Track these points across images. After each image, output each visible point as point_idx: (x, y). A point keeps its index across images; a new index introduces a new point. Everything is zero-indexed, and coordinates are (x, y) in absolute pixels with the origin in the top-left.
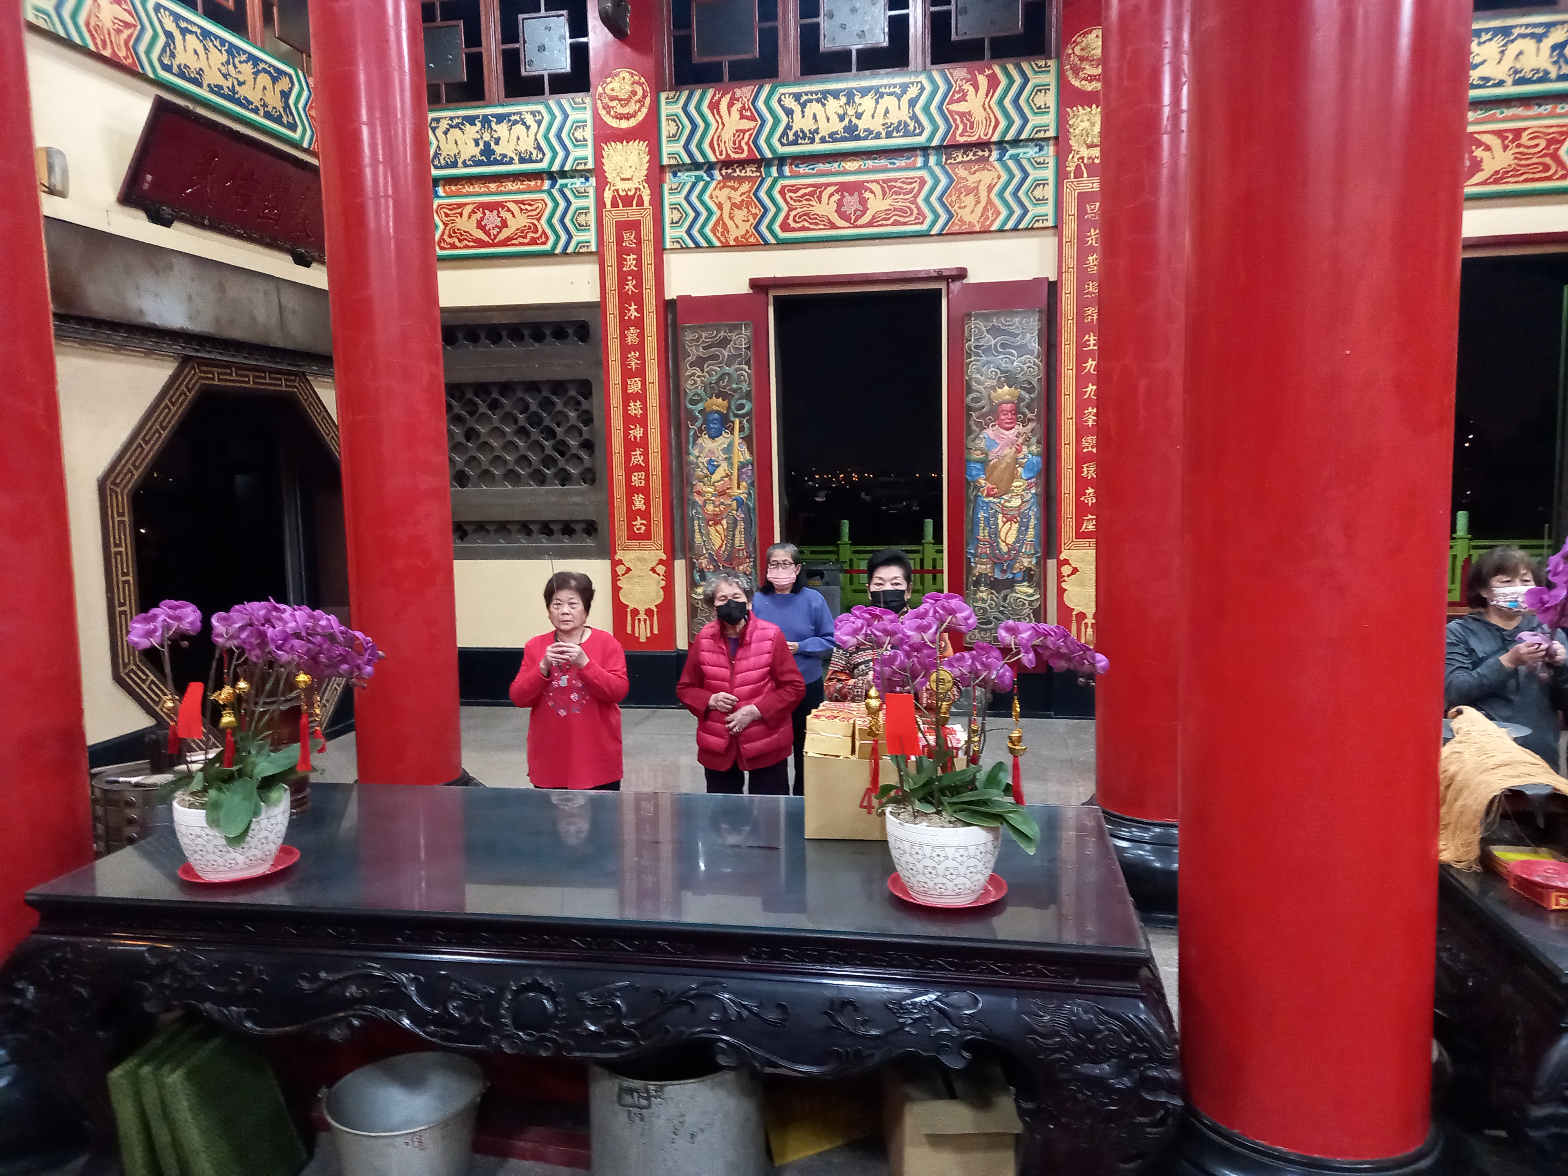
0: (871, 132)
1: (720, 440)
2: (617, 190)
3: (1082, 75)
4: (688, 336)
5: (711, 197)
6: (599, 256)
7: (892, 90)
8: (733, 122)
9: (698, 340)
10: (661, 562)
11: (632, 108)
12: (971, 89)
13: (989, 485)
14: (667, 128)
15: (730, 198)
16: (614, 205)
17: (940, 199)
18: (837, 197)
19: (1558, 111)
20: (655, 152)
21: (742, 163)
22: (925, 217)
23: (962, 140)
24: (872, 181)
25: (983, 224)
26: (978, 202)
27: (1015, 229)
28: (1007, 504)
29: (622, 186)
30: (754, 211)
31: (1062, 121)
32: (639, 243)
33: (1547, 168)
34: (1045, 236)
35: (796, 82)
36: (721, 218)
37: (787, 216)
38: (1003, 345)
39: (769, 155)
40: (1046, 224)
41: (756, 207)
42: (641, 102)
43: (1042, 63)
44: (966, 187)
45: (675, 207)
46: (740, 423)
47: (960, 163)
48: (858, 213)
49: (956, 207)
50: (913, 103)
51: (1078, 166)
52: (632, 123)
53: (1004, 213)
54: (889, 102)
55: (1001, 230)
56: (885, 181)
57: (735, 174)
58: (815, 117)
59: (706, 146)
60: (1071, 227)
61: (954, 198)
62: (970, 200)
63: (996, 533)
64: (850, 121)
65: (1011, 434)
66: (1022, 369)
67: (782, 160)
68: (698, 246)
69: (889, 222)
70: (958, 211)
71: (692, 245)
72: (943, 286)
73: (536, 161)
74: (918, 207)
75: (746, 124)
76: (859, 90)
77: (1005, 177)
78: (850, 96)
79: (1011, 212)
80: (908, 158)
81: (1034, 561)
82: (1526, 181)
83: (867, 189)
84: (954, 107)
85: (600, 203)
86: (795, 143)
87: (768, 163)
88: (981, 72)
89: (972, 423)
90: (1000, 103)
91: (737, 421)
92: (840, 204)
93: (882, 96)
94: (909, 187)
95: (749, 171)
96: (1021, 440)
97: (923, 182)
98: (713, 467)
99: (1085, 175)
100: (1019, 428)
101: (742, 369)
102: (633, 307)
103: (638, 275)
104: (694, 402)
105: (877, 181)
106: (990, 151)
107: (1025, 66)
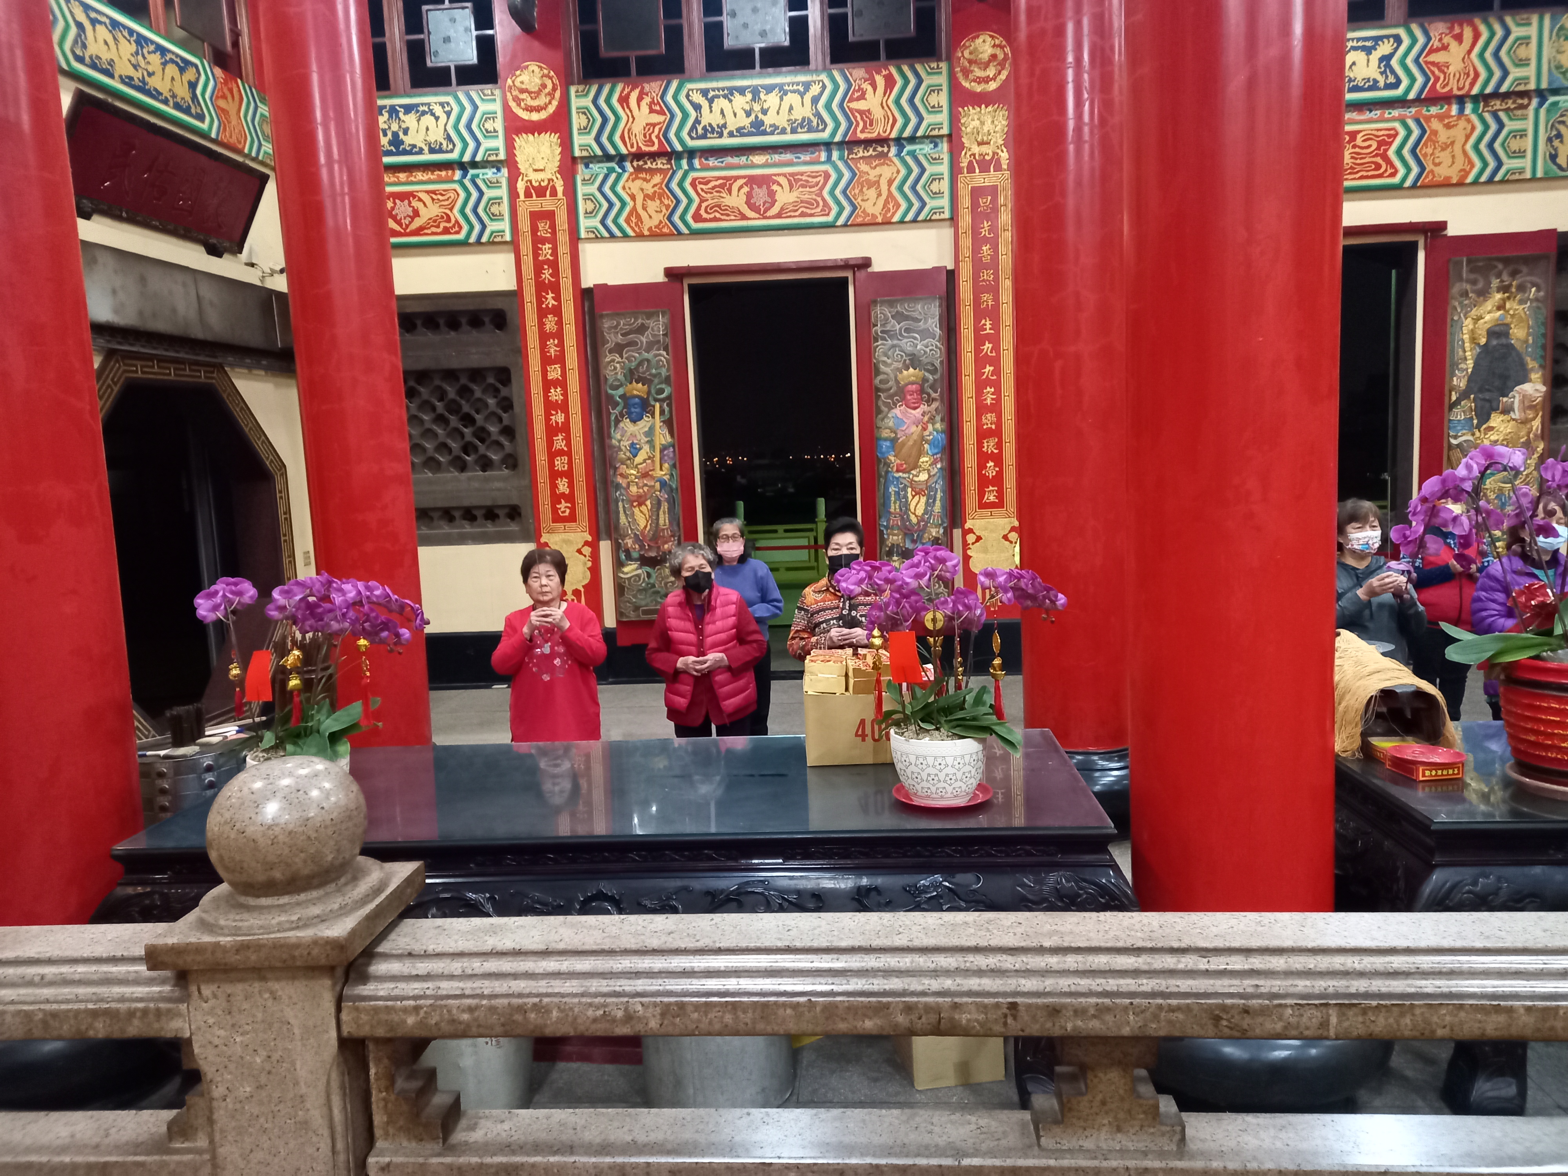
0: (777, 128)
1: (641, 424)
2: (531, 181)
3: (971, 77)
4: (607, 324)
5: (624, 188)
6: (515, 245)
7: (795, 87)
8: (643, 116)
9: (616, 327)
10: (586, 543)
11: (542, 100)
12: (870, 89)
13: (898, 461)
14: (578, 121)
15: (642, 190)
16: (528, 195)
17: (844, 192)
18: (746, 189)
19: (1386, 115)
20: (566, 144)
21: (653, 156)
22: (830, 209)
23: (862, 136)
24: (779, 175)
25: (885, 215)
26: (879, 195)
27: (914, 221)
28: (916, 479)
29: (535, 178)
30: (666, 202)
31: (954, 120)
32: (554, 232)
33: (1378, 167)
34: (941, 227)
35: (702, 78)
36: (634, 208)
37: (699, 207)
38: (907, 330)
39: (679, 148)
40: (942, 216)
41: (668, 198)
42: (551, 94)
43: (934, 65)
44: (868, 181)
45: (588, 198)
46: (661, 407)
47: (861, 158)
48: (767, 205)
49: (859, 200)
50: (815, 100)
51: (970, 162)
52: (543, 115)
53: (904, 205)
54: (792, 99)
55: (902, 222)
56: (793, 175)
57: (646, 167)
58: (722, 112)
59: (617, 138)
60: (965, 220)
61: (857, 191)
62: (871, 193)
63: (907, 505)
64: (757, 117)
65: (917, 413)
66: (925, 352)
67: (691, 154)
68: (612, 236)
69: (797, 214)
70: (862, 203)
71: (606, 234)
72: (849, 274)
73: (447, 152)
74: (824, 200)
75: (656, 118)
76: (763, 87)
77: (903, 172)
78: (756, 93)
79: (911, 205)
80: (813, 153)
81: (942, 531)
82: (1362, 178)
83: (775, 182)
84: (855, 105)
85: (513, 194)
86: (704, 137)
87: (678, 156)
88: (879, 73)
89: (880, 403)
90: (897, 102)
91: (657, 405)
92: (749, 196)
93: (786, 93)
94: (815, 180)
95: (660, 163)
96: (926, 419)
97: (827, 176)
98: (635, 449)
99: (977, 171)
100: (924, 407)
101: (660, 355)
102: (550, 295)
103: (554, 265)
104: (616, 388)
105: (784, 175)
106: (889, 147)
107: (918, 67)
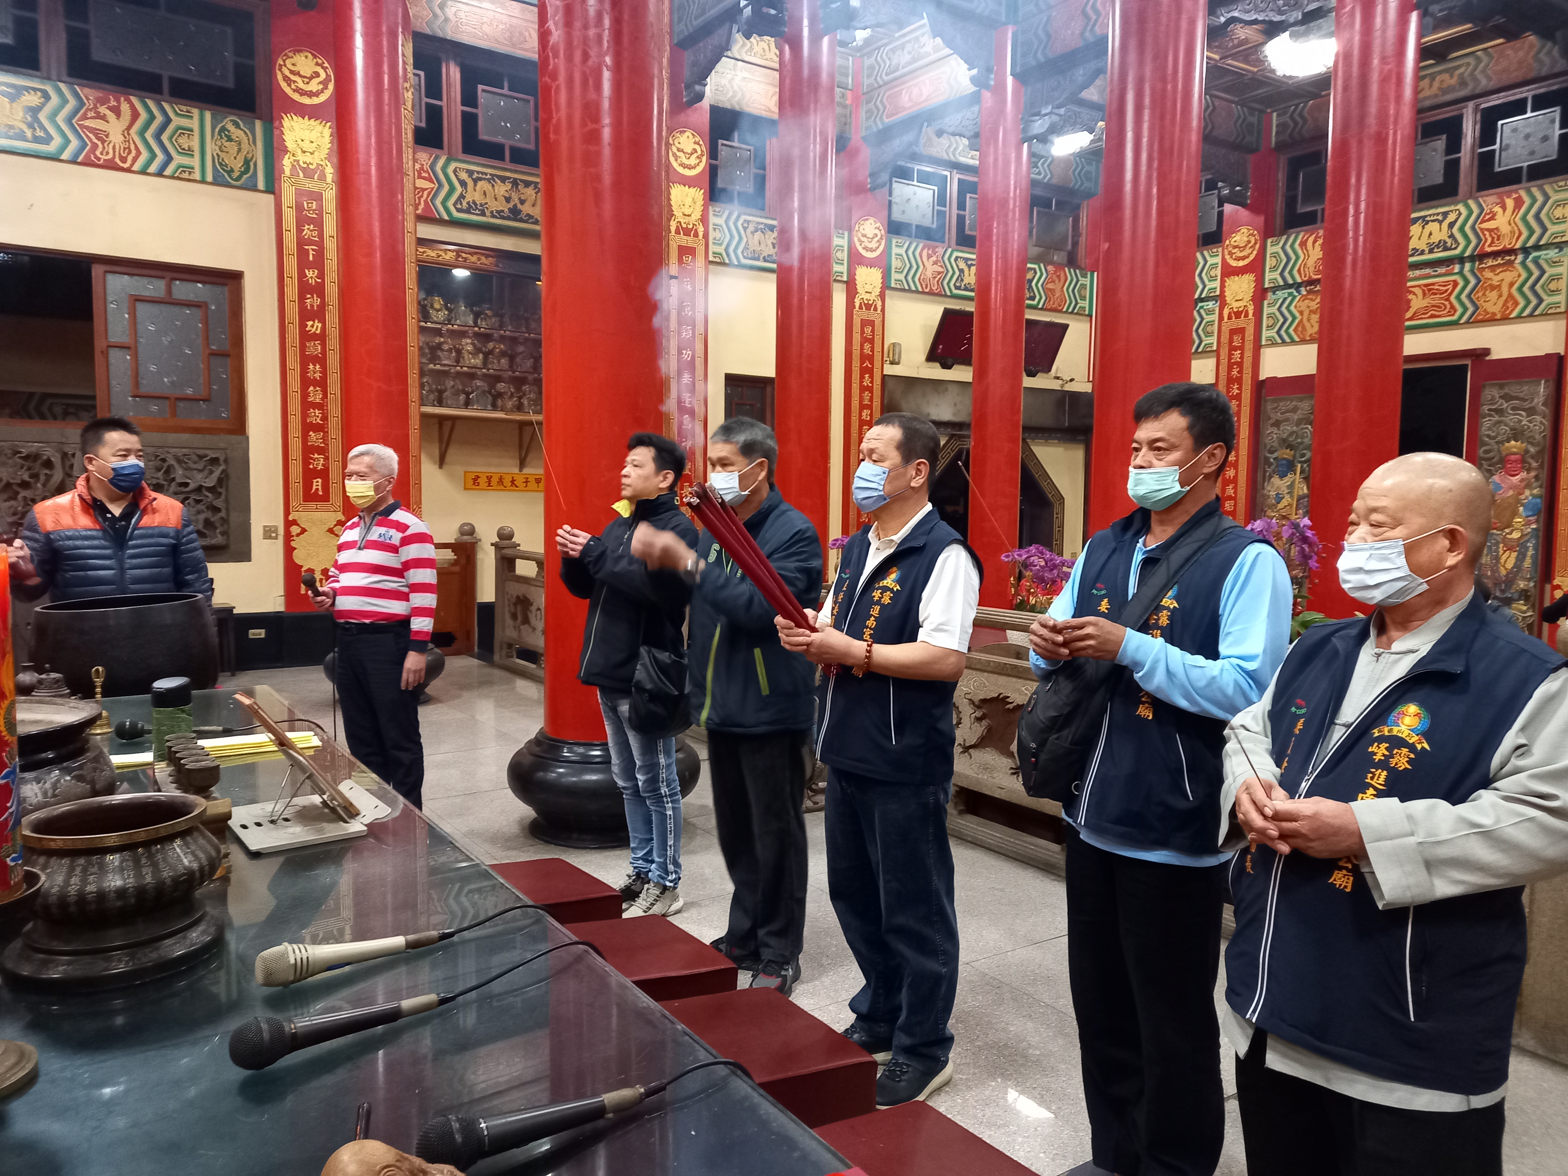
1: (1286, 479)
2: (1233, 308)
4: (1269, 406)
5: (1296, 306)
6: (1218, 353)
7: (1435, 217)
8: (1316, 253)
9: (1276, 408)
12: (1500, 210)
14: (1269, 262)
15: (1308, 307)
16: (1230, 318)
17: (1469, 296)
22: (1455, 311)
23: (1489, 250)
24: (1415, 287)
25: (1503, 312)
26: (1500, 296)
27: (1531, 315)
28: (1508, 536)
29: (1235, 305)
32: (1243, 343)
34: (1558, 319)
36: (1301, 321)
38: (1513, 409)
40: (1558, 310)
43: (1562, 183)
44: (1491, 285)
45: (1270, 316)
46: (1302, 467)
47: (1489, 267)
49: (1482, 302)
50: (1451, 225)
53: (1522, 303)
56: (1426, 285)
57: (1317, 289)
59: (1296, 272)
61: (1480, 294)
62: (1493, 295)
63: (1497, 558)
65: (1515, 479)
66: (1529, 427)
69: (1427, 316)
70: (1484, 304)
71: (1279, 341)
72: (1468, 362)
74: (1451, 303)
77: (1525, 276)
79: (1529, 302)
80: (1448, 266)
81: (1532, 584)
83: (1411, 292)
84: (1485, 225)
85: (1221, 318)
88: (1509, 196)
90: (1524, 219)
91: (1299, 465)
93: (1427, 223)
94: (1445, 288)
96: (1523, 484)
97: (1455, 284)
98: (1279, 498)
100: (1524, 474)
101: (1307, 428)
102: (1236, 386)
103: (1240, 365)
105: (1419, 286)
106: (1514, 256)
107: (1547, 188)
